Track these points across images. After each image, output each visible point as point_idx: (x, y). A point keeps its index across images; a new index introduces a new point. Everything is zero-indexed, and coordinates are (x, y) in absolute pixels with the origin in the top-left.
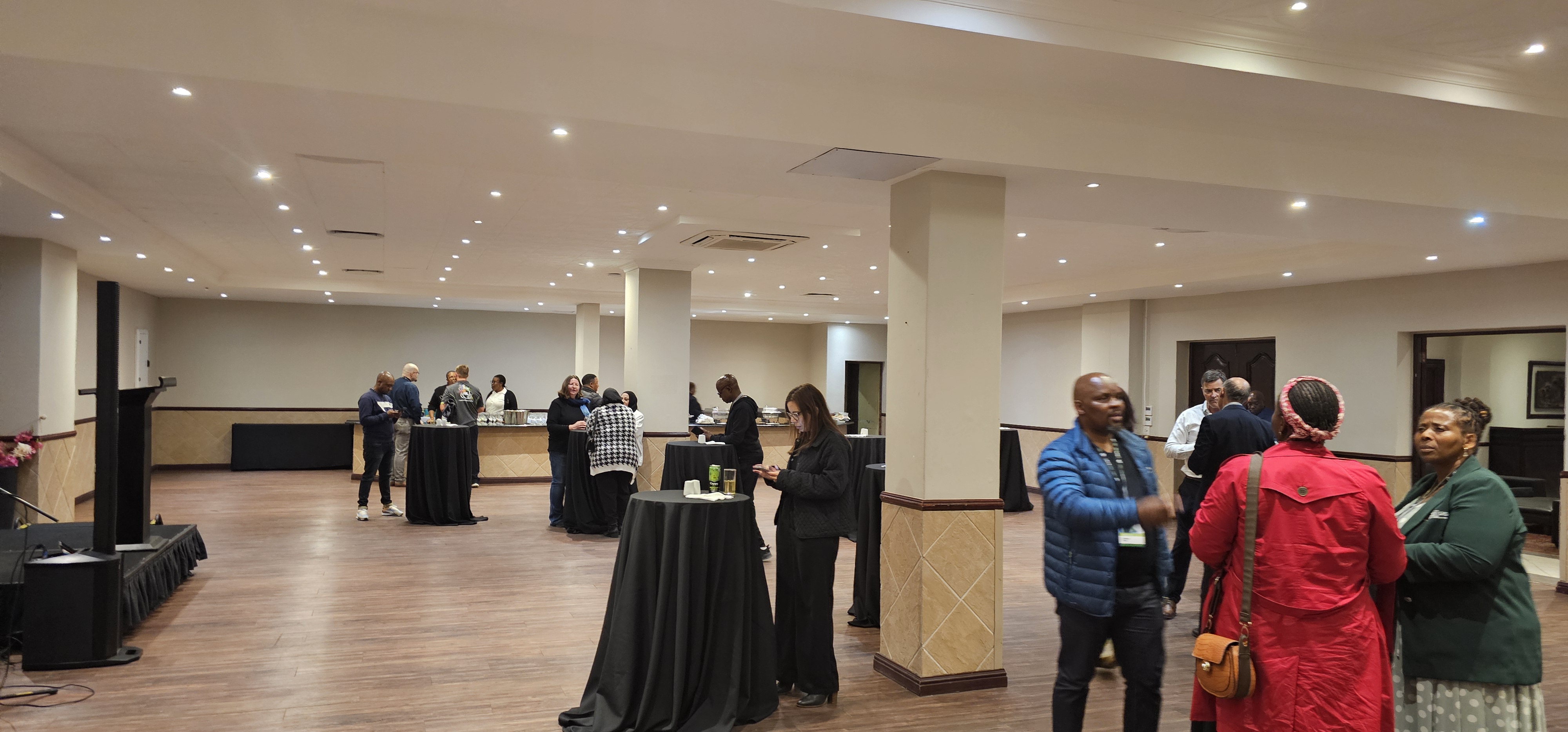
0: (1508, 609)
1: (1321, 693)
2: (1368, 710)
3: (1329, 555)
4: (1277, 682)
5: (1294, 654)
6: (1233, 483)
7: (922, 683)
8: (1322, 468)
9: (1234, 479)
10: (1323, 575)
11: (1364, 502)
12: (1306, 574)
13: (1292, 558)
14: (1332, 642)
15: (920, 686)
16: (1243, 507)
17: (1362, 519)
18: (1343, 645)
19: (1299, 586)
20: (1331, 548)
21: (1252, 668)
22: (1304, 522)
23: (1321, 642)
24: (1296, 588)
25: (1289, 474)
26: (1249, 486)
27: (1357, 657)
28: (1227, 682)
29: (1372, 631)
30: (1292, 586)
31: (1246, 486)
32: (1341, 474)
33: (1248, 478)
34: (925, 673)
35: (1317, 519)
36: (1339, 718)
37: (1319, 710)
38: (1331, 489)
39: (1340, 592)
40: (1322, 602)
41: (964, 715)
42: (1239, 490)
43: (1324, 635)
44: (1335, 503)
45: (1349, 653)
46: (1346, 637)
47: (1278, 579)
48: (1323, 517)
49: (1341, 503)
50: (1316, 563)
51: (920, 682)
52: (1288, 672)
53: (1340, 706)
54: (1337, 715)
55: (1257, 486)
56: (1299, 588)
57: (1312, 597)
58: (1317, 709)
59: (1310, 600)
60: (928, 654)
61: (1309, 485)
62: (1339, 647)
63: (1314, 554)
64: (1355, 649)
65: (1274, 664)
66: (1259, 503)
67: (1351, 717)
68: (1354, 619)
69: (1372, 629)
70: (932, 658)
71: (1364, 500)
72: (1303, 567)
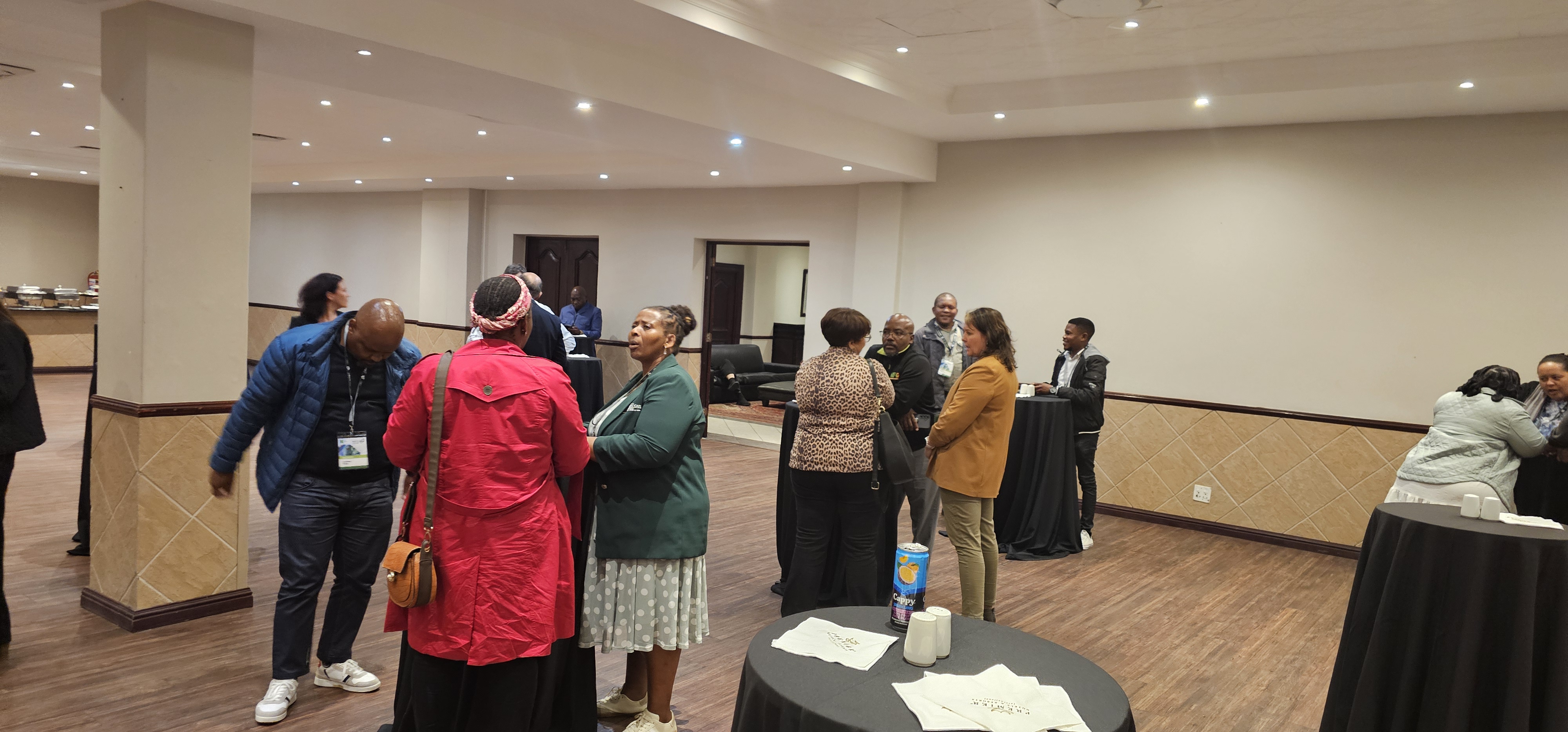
0: (682, 491)
1: (499, 590)
2: (545, 600)
3: (511, 452)
4: (459, 584)
5: (476, 554)
6: (421, 383)
7: (136, 618)
8: (508, 366)
9: (422, 380)
10: (506, 474)
11: (546, 399)
12: (489, 473)
13: (476, 458)
14: (512, 538)
15: (133, 621)
16: (430, 408)
17: (543, 415)
18: (521, 541)
19: (481, 486)
20: (513, 446)
21: (434, 571)
22: (488, 421)
23: (502, 539)
24: (478, 488)
25: (477, 373)
26: (436, 386)
27: (535, 551)
28: (408, 591)
29: (552, 523)
30: (475, 486)
31: (434, 386)
32: (527, 372)
33: (436, 378)
34: (141, 605)
35: (502, 417)
36: (516, 612)
37: (497, 607)
38: (515, 386)
39: (522, 489)
40: (505, 499)
41: (184, 648)
42: (427, 391)
43: (505, 532)
44: (518, 400)
45: (528, 548)
46: (525, 532)
47: (461, 481)
48: (507, 415)
49: (523, 400)
50: (498, 462)
51: (134, 616)
52: (469, 573)
53: (517, 600)
54: (515, 610)
55: (444, 386)
56: (481, 488)
57: (494, 496)
58: (494, 606)
59: (492, 499)
60: (146, 583)
61: (494, 384)
62: (517, 543)
63: (497, 453)
64: (534, 542)
65: (457, 566)
66: (445, 404)
67: (528, 609)
68: (533, 514)
69: (552, 522)
70: (150, 587)
71: (546, 397)
72: (486, 467)
